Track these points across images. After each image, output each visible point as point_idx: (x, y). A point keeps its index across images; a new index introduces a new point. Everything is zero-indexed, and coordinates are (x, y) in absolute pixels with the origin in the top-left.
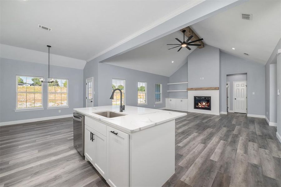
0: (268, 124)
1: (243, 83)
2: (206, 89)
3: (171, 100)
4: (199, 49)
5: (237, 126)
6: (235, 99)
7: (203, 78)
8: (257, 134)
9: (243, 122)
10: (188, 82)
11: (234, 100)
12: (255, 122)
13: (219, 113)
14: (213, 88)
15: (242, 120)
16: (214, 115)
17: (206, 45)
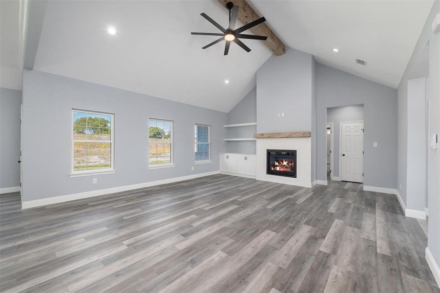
0: (403, 213)
1: (357, 124)
2: (287, 135)
3: (228, 157)
4: (276, 56)
5: (336, 220)
6: (344, 155)
7: (283, 115)
8: (379, 251)
9: (352, 206)
10: (256, 122)
11: (341, 157)
12: (377, 204)
13: (311, 184)
14: (300, 133)
15: (350, 202)
16: (301, 188)
17: (289, 48)
